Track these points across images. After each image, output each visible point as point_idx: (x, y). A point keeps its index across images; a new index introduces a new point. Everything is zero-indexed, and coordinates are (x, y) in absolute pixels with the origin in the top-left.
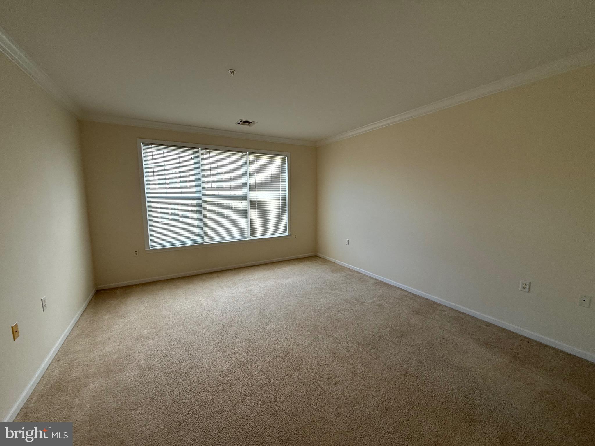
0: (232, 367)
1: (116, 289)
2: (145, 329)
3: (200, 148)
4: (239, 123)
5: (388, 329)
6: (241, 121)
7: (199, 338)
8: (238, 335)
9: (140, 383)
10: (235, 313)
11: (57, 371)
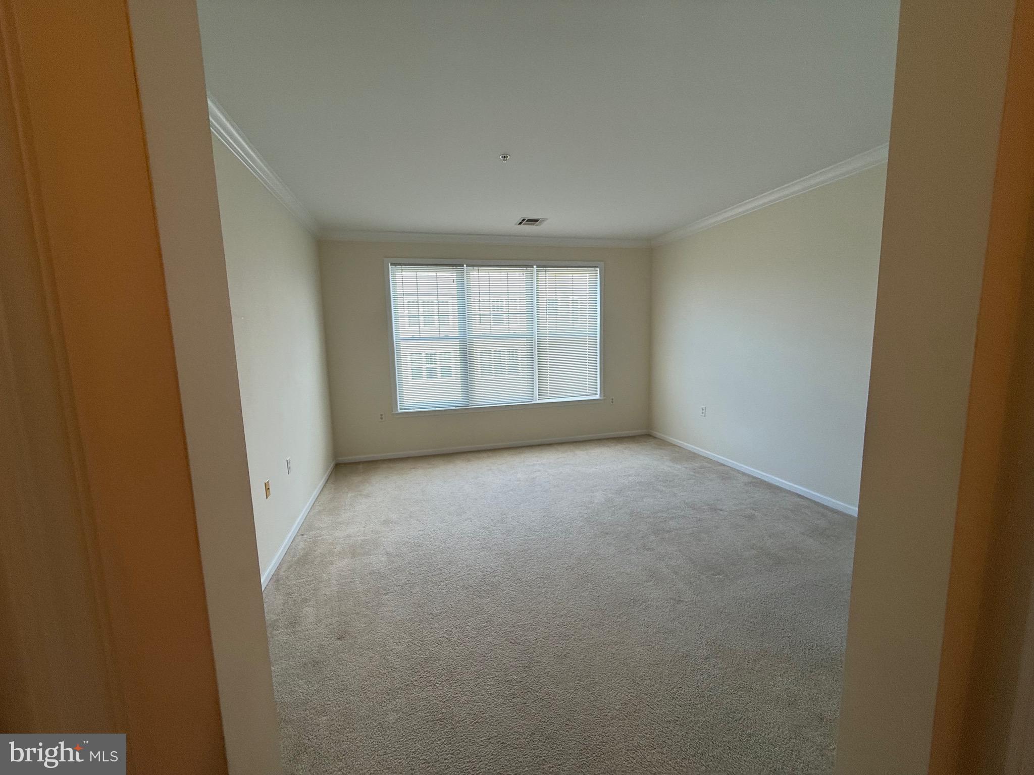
0: (500, 568)
1: (359, 463)
2: (393, 513)
3: (465, 266)
4: (520, 223)
5: (754, 552)
6: (523, 220)
7: (459, 531)
8: (511, 532)
9: (389, 569)
10: (509, 505)
11: (302, 545)
